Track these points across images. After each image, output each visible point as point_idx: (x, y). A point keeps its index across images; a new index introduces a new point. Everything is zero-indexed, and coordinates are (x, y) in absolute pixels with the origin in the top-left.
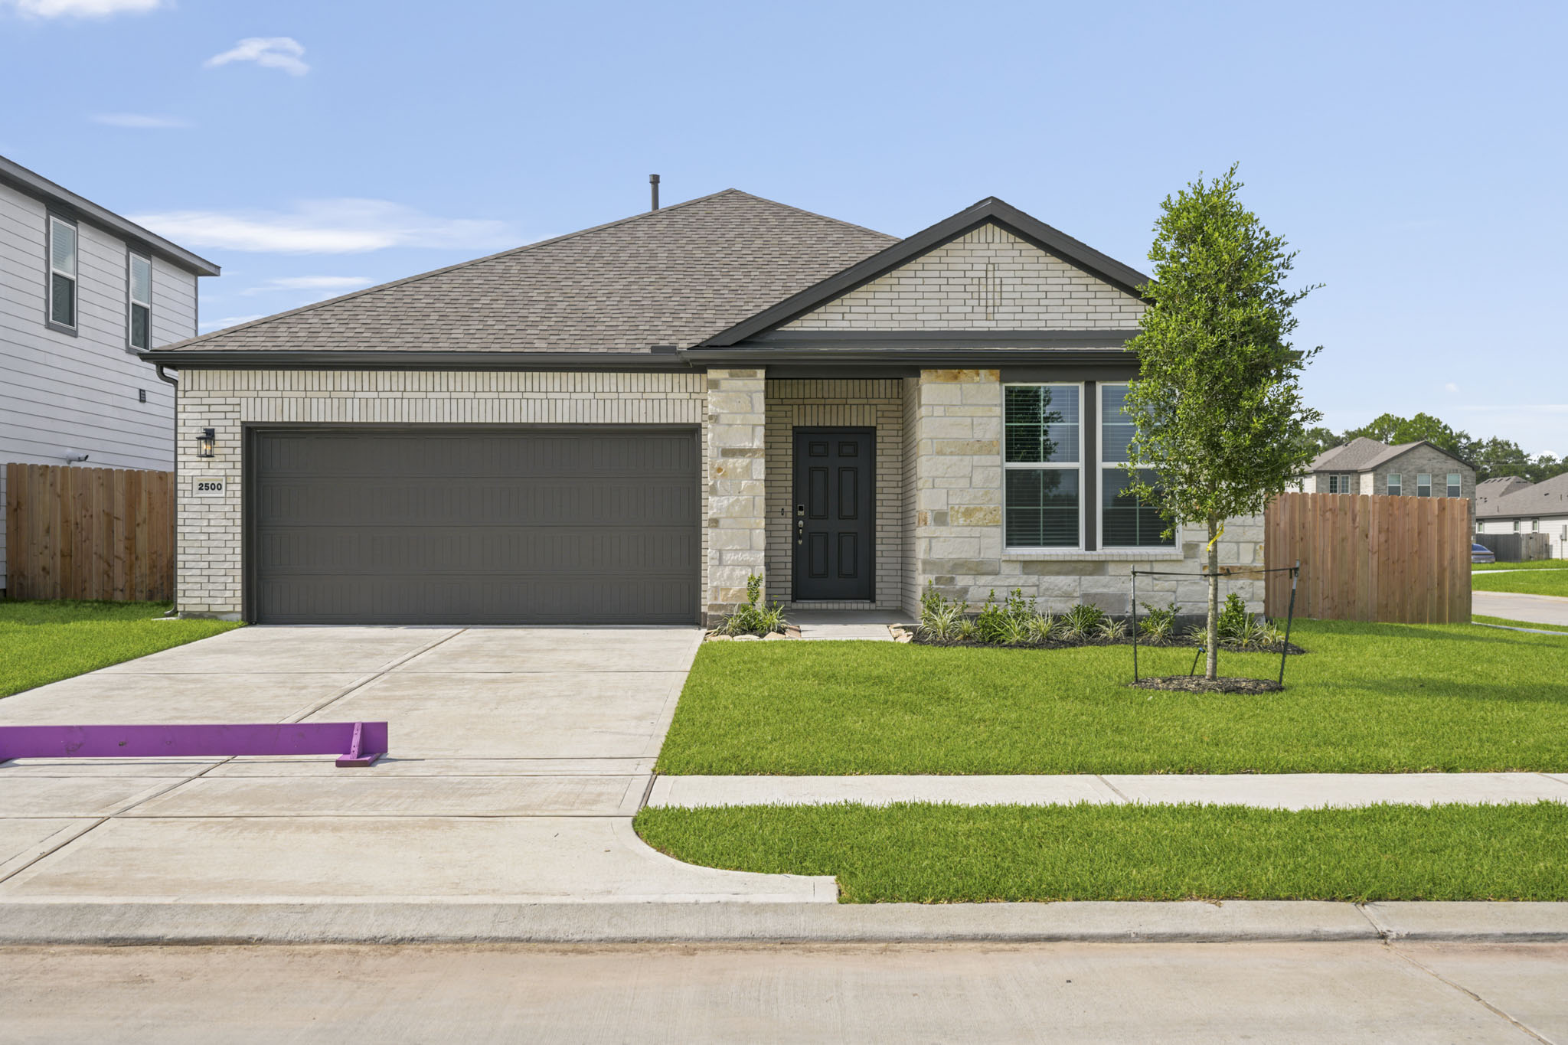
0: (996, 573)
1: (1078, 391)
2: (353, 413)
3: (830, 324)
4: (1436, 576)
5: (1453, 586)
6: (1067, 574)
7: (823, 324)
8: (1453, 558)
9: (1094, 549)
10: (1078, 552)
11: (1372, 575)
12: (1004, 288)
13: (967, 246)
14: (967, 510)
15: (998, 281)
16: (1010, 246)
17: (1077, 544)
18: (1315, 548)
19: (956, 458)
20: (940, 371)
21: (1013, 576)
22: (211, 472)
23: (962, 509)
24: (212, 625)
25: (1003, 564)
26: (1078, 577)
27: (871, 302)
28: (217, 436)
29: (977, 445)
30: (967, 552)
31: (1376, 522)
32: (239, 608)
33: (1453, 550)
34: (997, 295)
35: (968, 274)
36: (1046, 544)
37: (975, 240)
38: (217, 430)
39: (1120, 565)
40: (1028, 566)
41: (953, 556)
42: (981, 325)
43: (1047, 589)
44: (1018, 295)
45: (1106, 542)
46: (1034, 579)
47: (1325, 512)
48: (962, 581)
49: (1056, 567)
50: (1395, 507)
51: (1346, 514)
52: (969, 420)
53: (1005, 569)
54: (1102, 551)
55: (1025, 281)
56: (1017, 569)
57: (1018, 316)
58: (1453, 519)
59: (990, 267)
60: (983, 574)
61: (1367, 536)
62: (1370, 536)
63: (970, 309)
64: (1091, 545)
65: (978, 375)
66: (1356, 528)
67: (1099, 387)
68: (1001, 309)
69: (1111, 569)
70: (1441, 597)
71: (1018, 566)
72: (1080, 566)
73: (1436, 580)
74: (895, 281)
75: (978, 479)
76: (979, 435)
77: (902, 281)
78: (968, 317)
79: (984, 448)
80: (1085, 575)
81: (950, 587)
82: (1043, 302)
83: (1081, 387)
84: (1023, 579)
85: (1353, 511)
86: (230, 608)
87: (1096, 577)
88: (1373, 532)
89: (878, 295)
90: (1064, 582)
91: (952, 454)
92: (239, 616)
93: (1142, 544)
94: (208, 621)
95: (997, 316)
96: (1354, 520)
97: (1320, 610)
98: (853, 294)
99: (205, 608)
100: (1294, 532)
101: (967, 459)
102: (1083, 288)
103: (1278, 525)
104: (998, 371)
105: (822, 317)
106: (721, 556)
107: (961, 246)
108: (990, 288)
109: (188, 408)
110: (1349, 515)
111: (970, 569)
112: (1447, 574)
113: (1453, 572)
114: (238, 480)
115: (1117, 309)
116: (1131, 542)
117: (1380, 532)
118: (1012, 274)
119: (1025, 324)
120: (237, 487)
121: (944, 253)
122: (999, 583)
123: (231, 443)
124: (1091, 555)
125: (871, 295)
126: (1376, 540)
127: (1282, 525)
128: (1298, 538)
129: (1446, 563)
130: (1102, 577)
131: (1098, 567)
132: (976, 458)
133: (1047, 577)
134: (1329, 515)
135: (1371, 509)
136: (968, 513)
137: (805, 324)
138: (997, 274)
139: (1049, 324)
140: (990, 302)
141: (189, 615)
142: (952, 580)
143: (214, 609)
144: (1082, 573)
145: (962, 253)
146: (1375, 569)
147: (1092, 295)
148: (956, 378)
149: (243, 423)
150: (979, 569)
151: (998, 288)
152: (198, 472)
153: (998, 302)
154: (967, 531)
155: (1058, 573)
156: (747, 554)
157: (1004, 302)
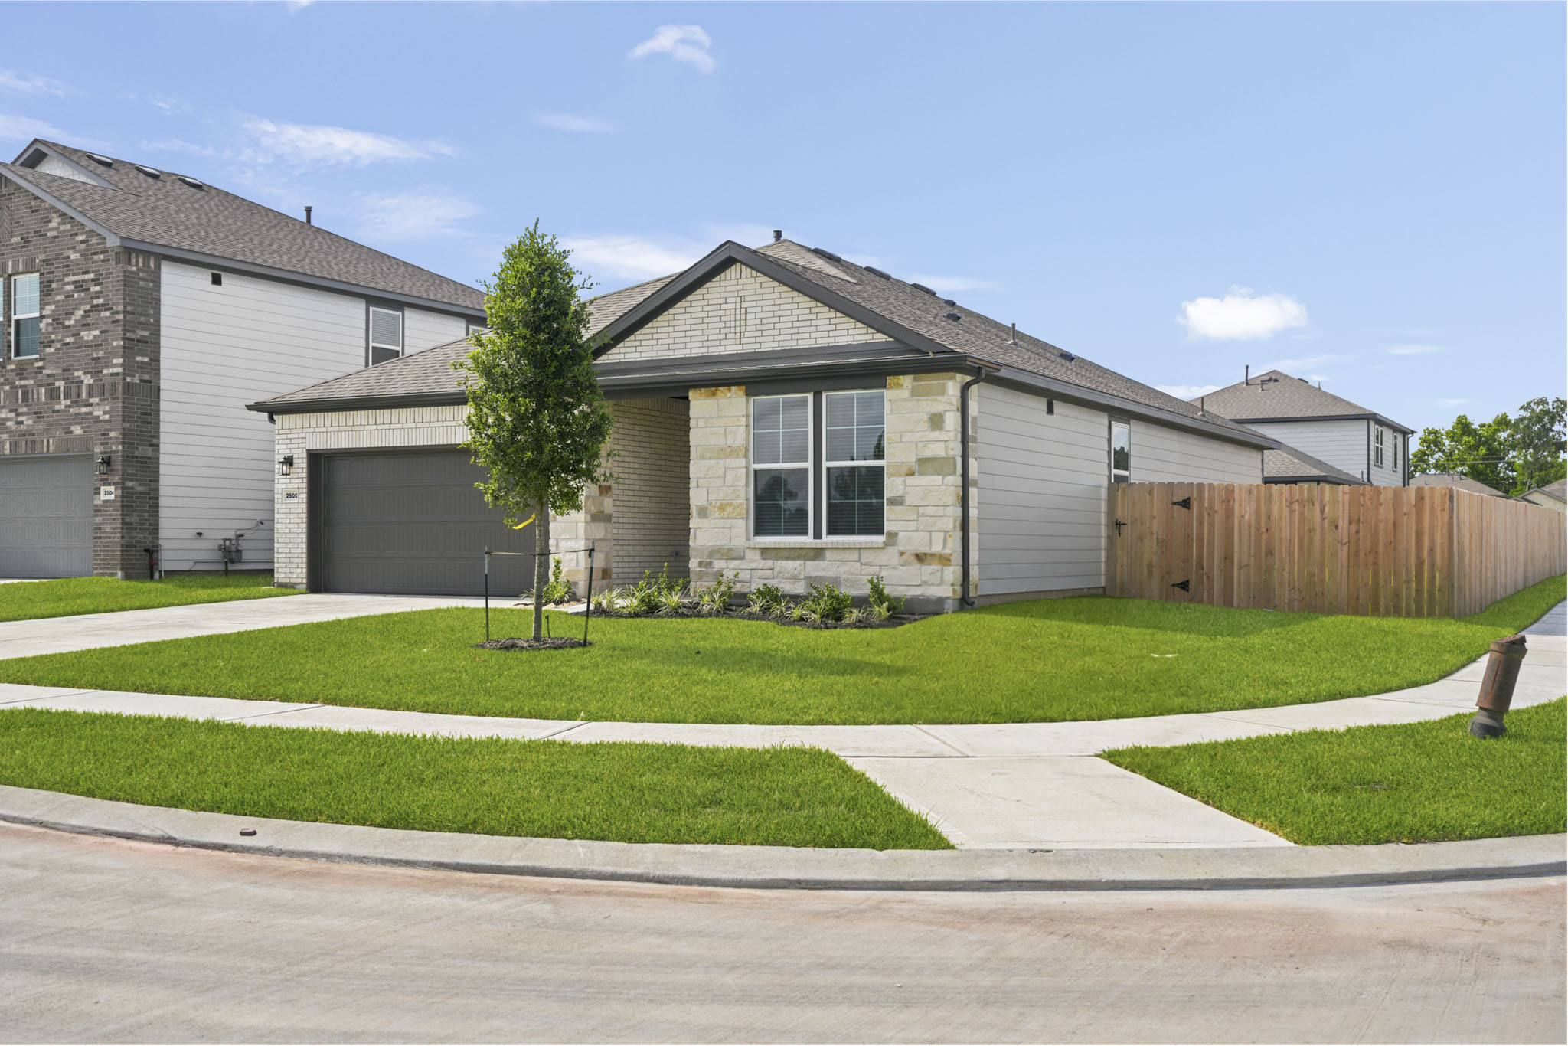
0: (743, 558)
1: (807, 401)
2: (363, 441)
3: (627, 356)
4: (1413, 568)
5: (1432, 579)
6: (794, 559)
7: (622, 356)
8: (1432, 550)
9: (820, 538)
10: (807, 540)
11: (1342, 567)
12: (749, 316)
13: (722, 283)
14: (721, 504)
15: (743, 311)
16: (753, 280)
17: (806, 533)
18: (1281, 540)
19: (713, 461)
20: (703, 390)
21: (755, 561)
22: (291, 486)
23: (718, 505)
24: (292, 591)
25: (747, 551)
26: (802, 562)
27: (655, 336)
28: (295, 461)
29: (729, 450)
30: (721, 541)
31: (1347, 512)
32: (305, 581)
33: (1432, 541)
34: (743, 323)
35: (723, 307)
36: (786, 534)
37: (728, 278)
38: (295, 456)
39: (835, 552)
40: (765, 552)
41: (710, 544)
42: (732, 348)
43: (780, 572)
44: (759, 322)
45: (830, 532)
46: (769, 563)
47: (1291, 503)
48: (719, 564)
49: (786, 553)
50: (1367, 497)
51: (1313, 505)
52: (722, 429)
53: (749, 554)
54: (827, 540)
55: (764, 309)
56: (757, 555)
57: (758, 340)
58: (1432, 508)
59: (738, 299)
60: (733, 559)
61: (1337, 527)
62: (1340, 527)
63: (723, 336)
64: (818, 535)
65: (730, 391)
66: (1324, 519)
67: (824, 395)
68: (747, 334)
69: (828, 554)
70: (1419, 591)
71: (758, 552)
72: (803, 552)
73: (1414, 573)
74: (671, 317)
75: (729, 478)
76: (730, 442)
77: (676, 317)
78: (723, 343)
79: (731, 452)
80: (809, 560)
81: (709, 570)
82: (777, 326)
83: (810, 396)
84: (761, 563)
85: (1322, 501)
86: (299, 581)
87: (817, 562)
88: (1343, 523)
89: (660, 330)
90: (791, 566)
91: (710, 458)
92: (305, 586)
93: (860, 533)
94: (288, 588)
95: (743, 341)
96: (1322, 511)
97: (1286, 601)
98: (643, 331)
99: (287, 581)
100: (1259, 524)
101: (721, 461)
102: (808, 311)
103: (1243, 516)
104: (744, 387)
105: (622, 350)
106: (557, 543)
107: (717, 284)
108: (738, 317)
109: (281, 442)
110: (1317, 508)
111: (722, 555)
112: (1426, 567)
113: (1433, 565)
114: (305, 490)
115: (833, 327)
116: (851, 531)
117: (1350, 523)
118: (754, 304)
119: (763, 345)
120: (304, 496)
121: (705, 291)
122: (744, 567)
123: (301, 464)
124: (818, 543)
125: (655, 330)
126: (1346, 532)
127: (1247, 517)
128: (1264, 530)
129: (1425, 555)
130: (821, 562)
131: (818, 553)
132: (728, 461)
133: (779, 562)
134: (1296, 506)
135: (1340, 499)
136: (722, 508)
137: (611, 357)
138: (744, 305)
139: (782, 344)
140: (738, 330)
141: (281, 585)
142: (710, 563)
143: (293, 581)
144: (806, 558)
145: (719, 290)
146: (1345, 561)
147: (814, 316)
148: (714, 394)
149: (308, 451)
150: (730, 554)
151: (743, 317)
152: (284, 486)
153: (743, 329)
154: (721, 523)
155: (788, 558)
156: (573, 542)
157: (748, 328)
